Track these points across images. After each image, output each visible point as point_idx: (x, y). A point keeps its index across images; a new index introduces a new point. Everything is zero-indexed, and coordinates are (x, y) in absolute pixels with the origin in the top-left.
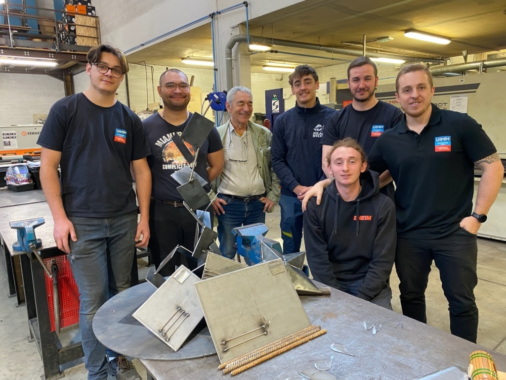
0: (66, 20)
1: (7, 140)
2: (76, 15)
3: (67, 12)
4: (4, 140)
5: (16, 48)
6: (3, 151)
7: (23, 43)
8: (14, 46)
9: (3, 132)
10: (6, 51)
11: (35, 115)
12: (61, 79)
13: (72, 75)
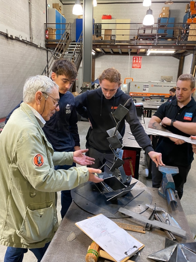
0: (186, 27)
1: (145, 88)
2: (191, 24)
3: (187, 23)
4: (144, 88)
5: (158, 45)
6: (142, 93)
7: (161, 42)
8: (157, 44)
9: (144, 84)
10: (153, 47)
11: (162, 77)
12: (178, 58)
13: (184, 56)
